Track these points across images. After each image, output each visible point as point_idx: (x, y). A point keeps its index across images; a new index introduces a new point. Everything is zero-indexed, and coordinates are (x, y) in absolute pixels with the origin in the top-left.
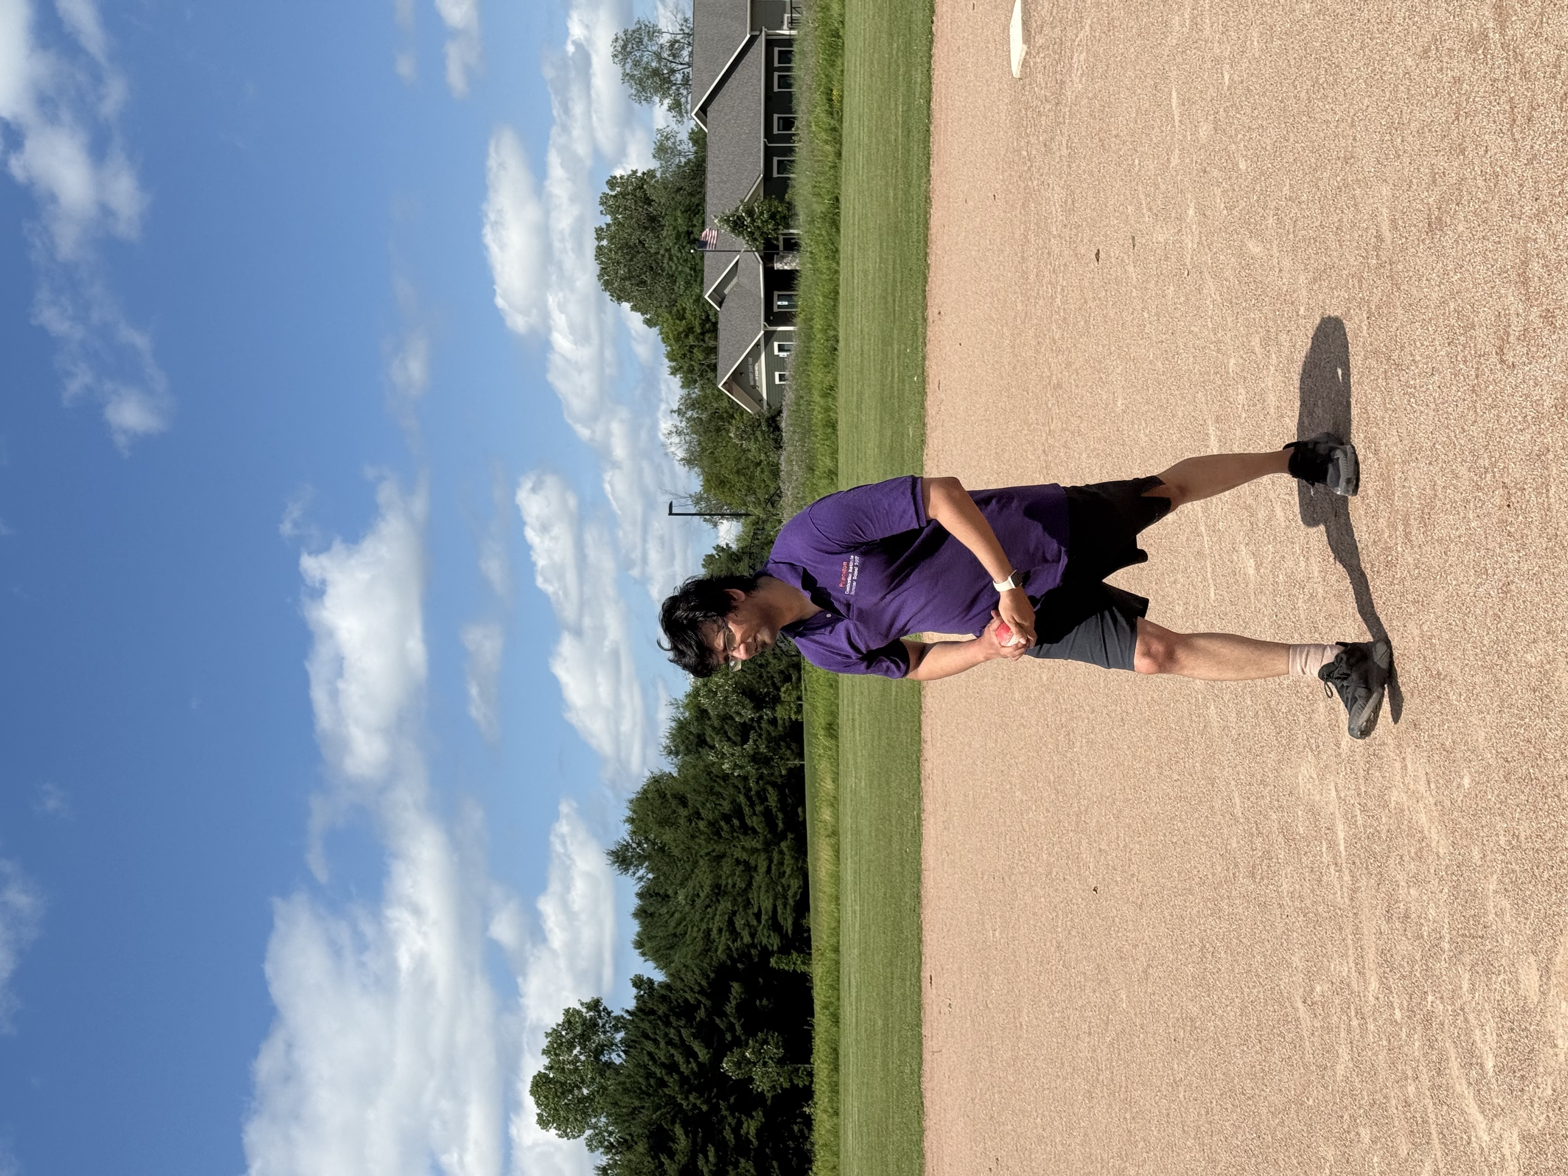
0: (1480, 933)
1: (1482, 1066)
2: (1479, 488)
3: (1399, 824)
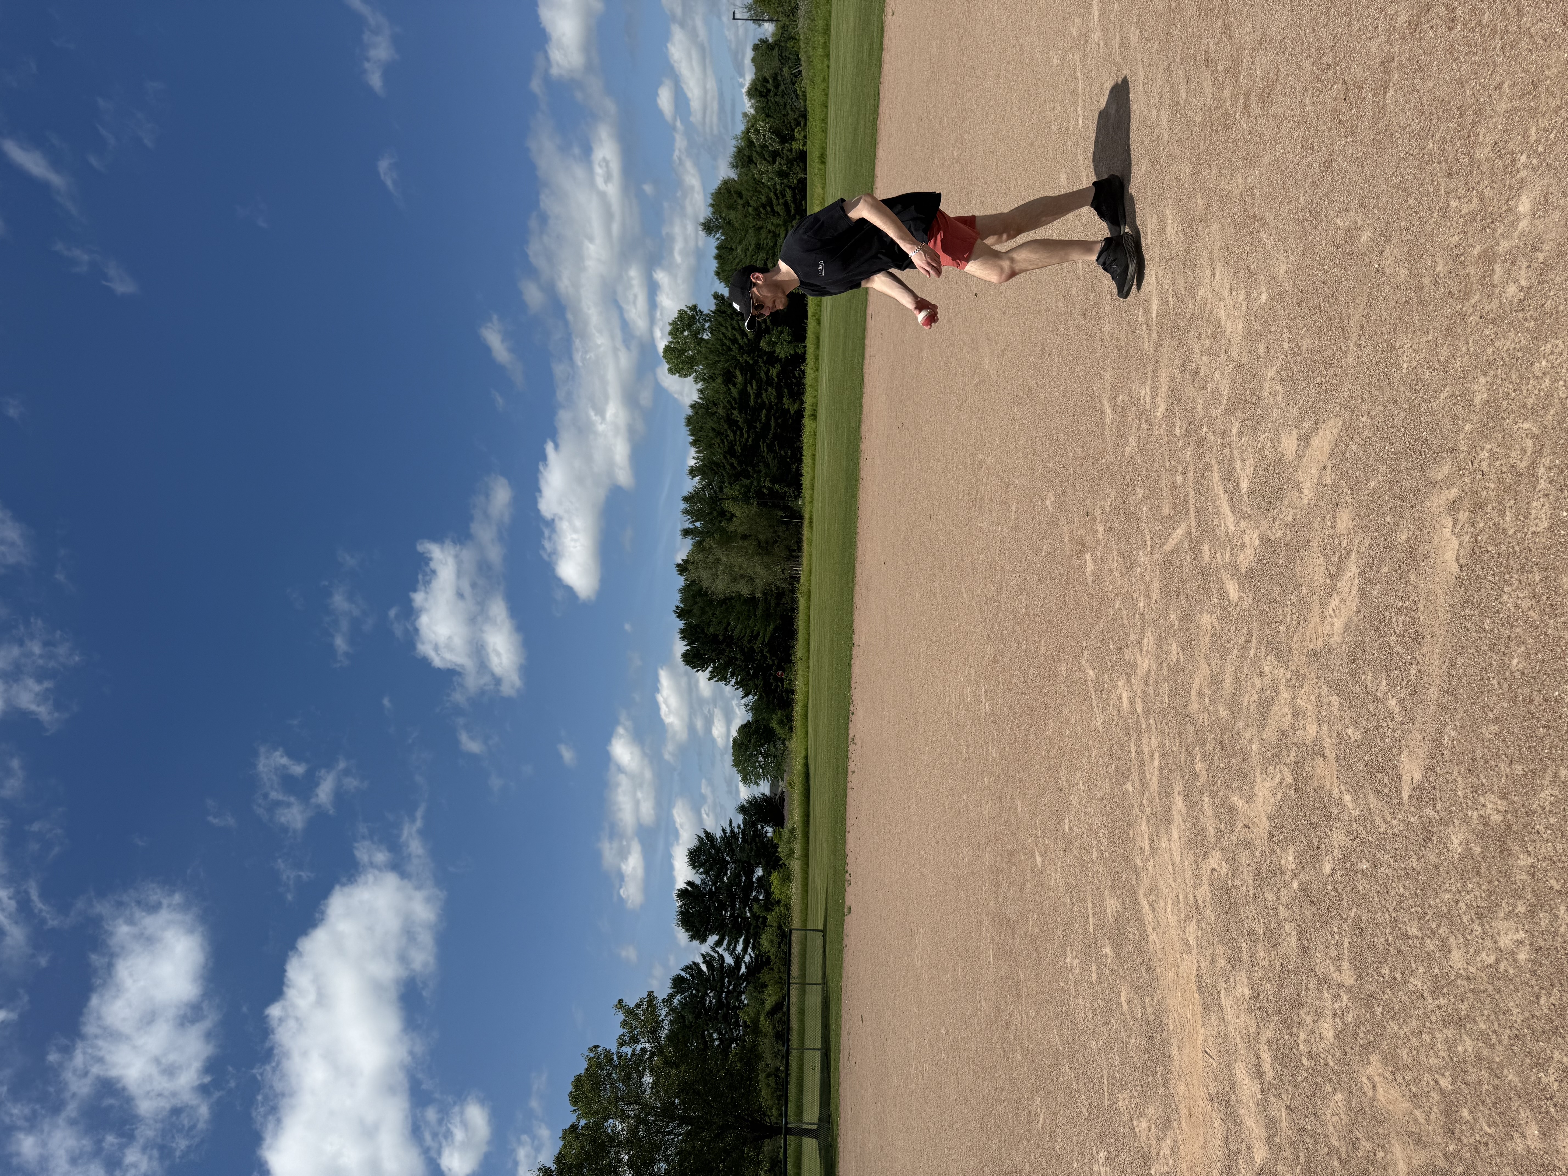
0: (1254, 401)
1: (1238, 484)
2: (1318, 80)
3: (1202, 312)
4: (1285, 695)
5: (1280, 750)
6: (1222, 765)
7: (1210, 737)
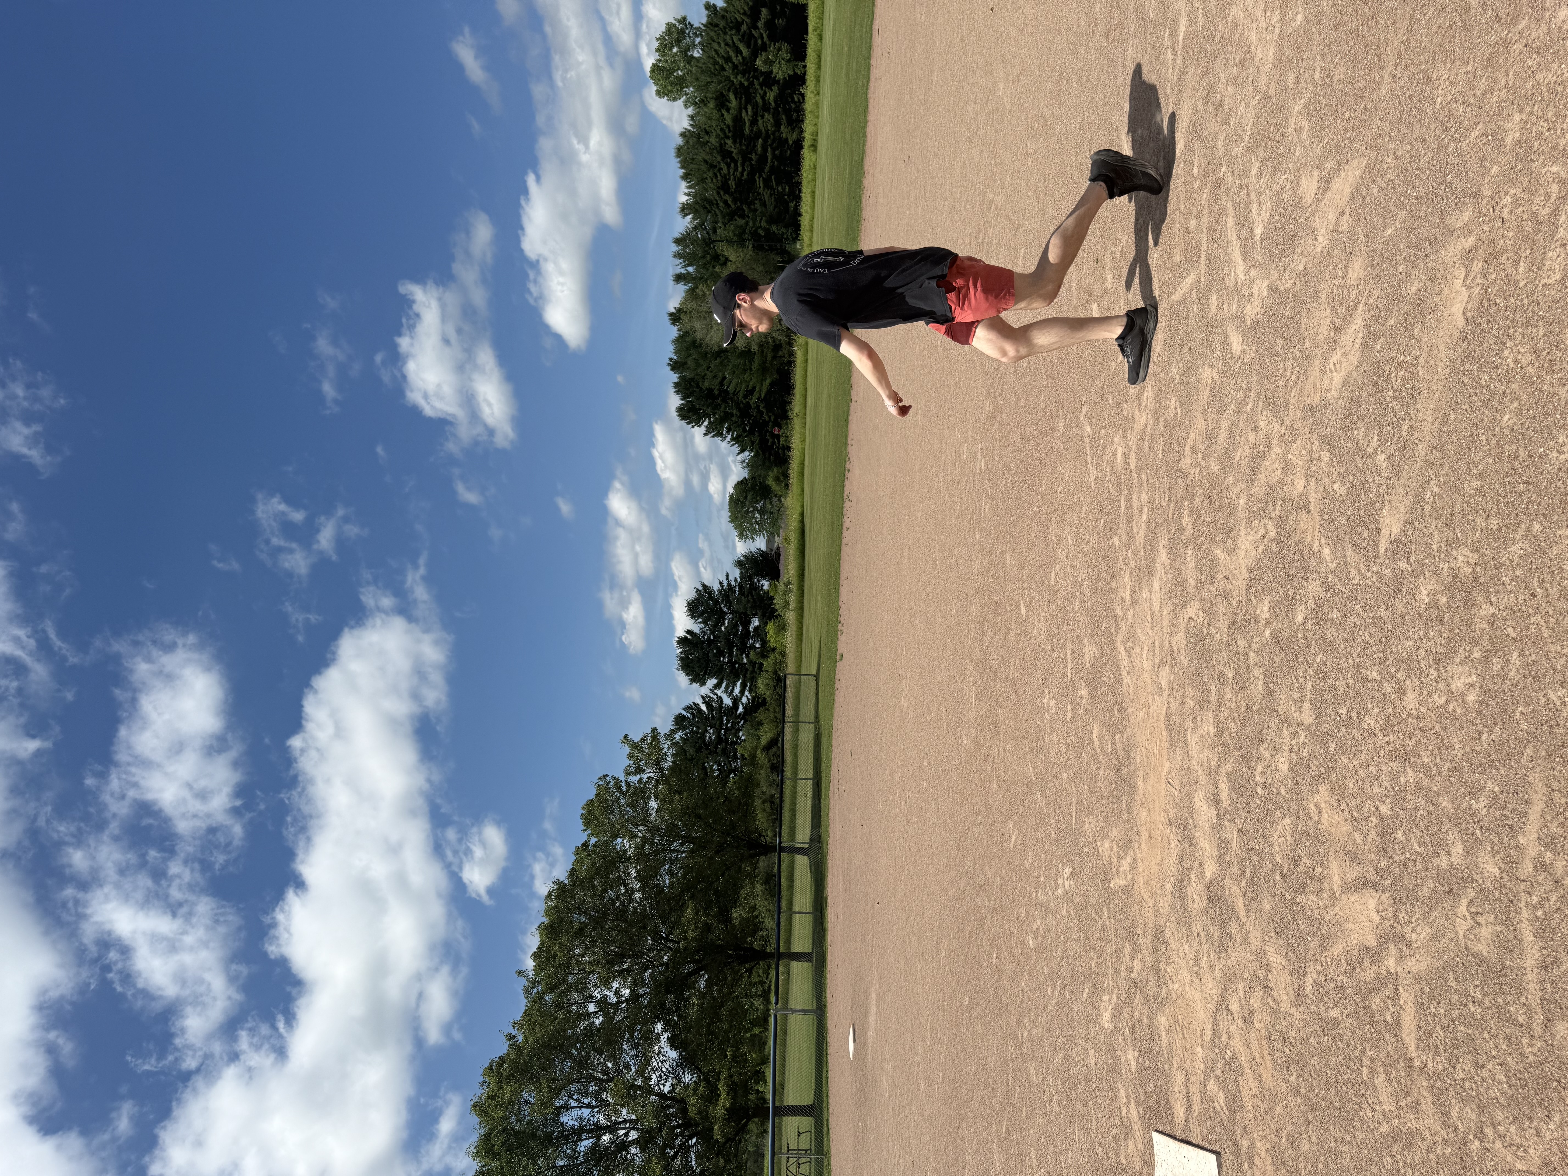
0: (1277, 138)
1: (1252, 230)
3: (1232, 34)
4: (1277, 450)
5: (1267, 505)
6: (1208, 519)
7: (1200, 491)
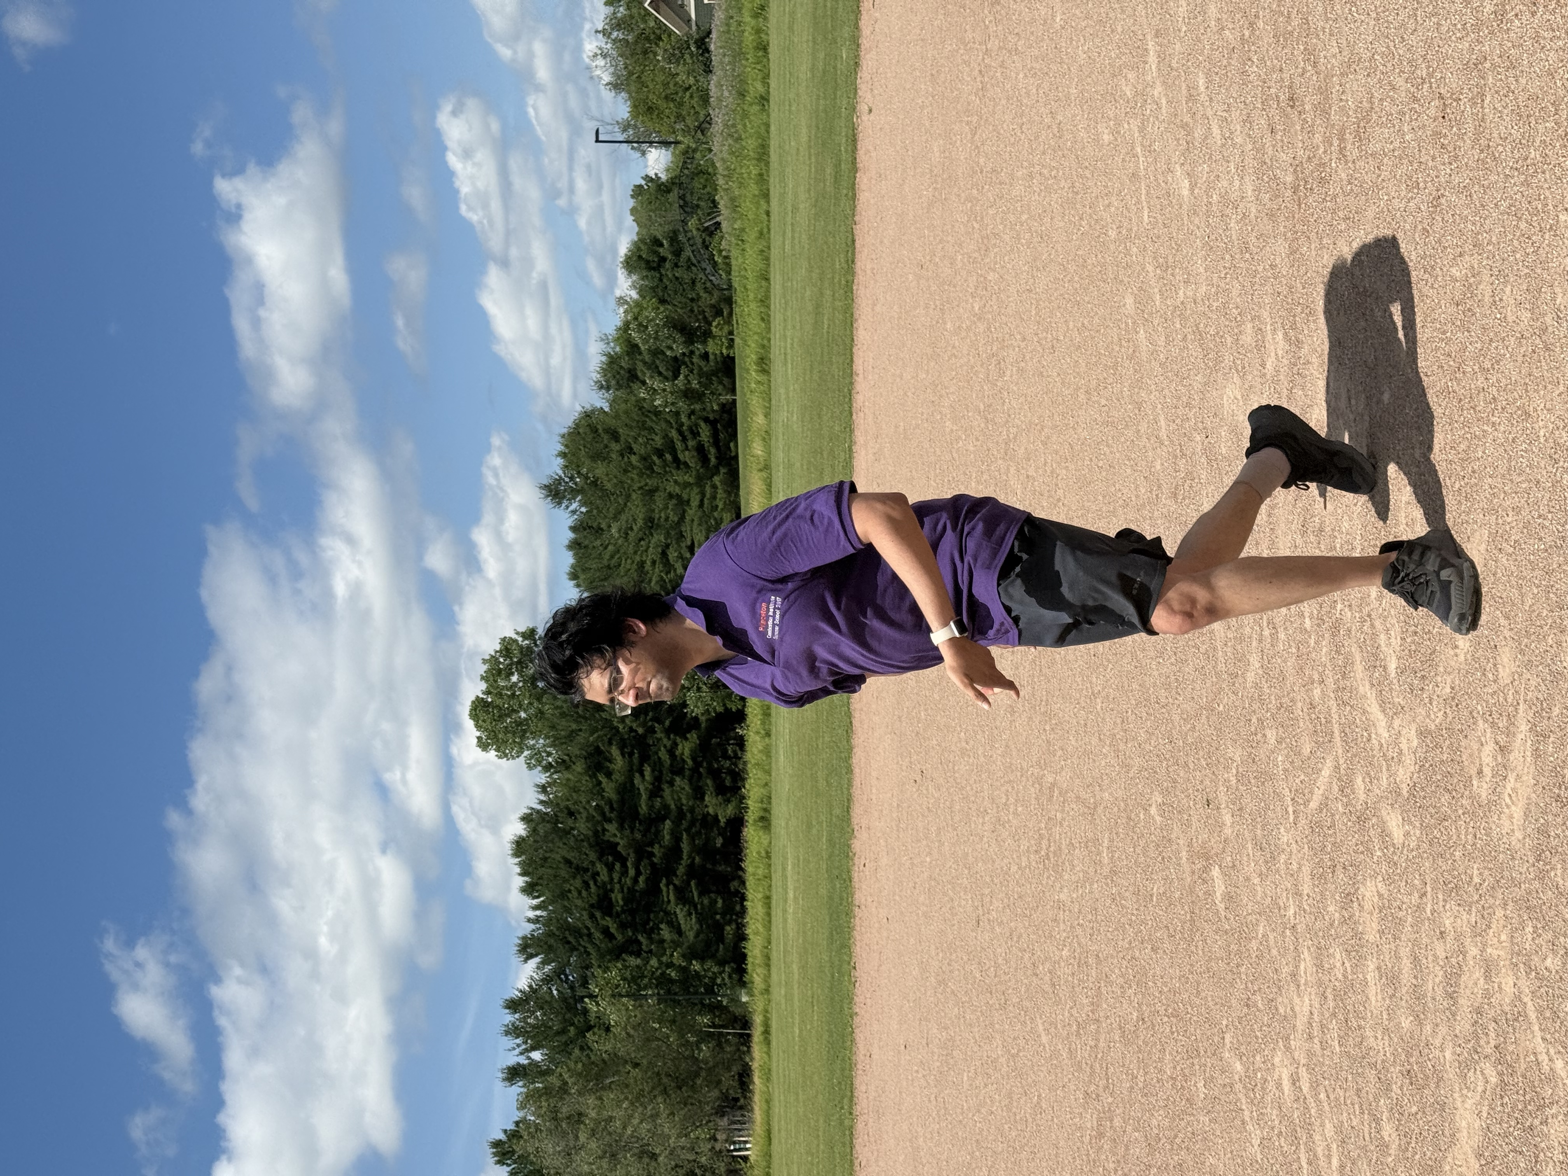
2: (1415, 100)
4: (1473, 951)
5: (1478, 1038)
7: (1395, 1071)
